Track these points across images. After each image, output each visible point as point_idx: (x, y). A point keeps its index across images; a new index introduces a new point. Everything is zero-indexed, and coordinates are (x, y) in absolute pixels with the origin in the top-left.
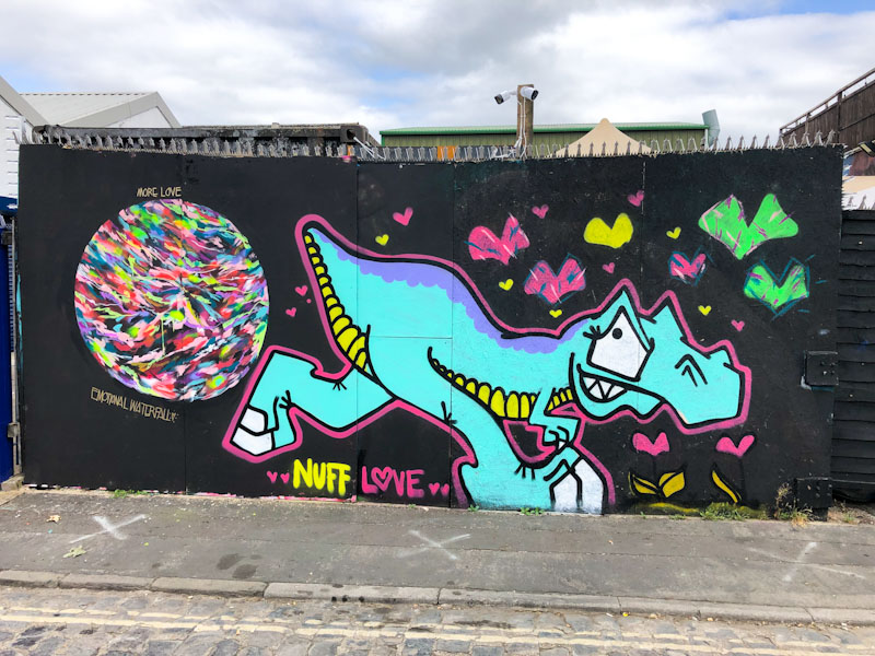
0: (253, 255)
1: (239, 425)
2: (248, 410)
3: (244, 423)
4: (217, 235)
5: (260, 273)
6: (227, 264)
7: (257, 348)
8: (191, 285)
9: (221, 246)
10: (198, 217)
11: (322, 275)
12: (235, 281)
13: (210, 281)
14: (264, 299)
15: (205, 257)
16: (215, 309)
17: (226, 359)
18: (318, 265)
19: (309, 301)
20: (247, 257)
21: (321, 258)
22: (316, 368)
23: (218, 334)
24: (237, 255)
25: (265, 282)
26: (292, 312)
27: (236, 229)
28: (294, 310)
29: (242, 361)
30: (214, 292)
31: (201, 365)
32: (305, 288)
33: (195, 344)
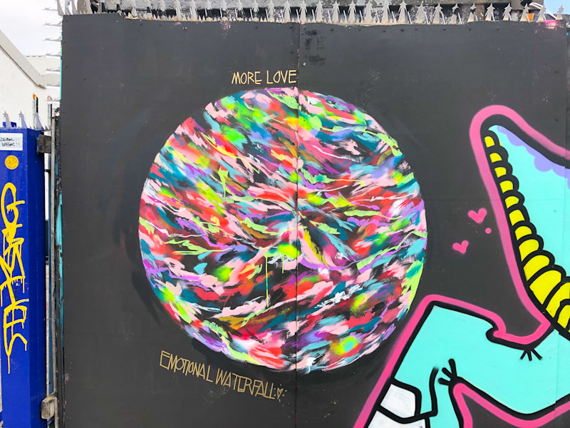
0: (405, 166)
1: (378, 407)
2: (392, 387)
3: (385, 404)
4: (351, 137)
5: (415, 190)
6: (365, 177)
7: (407, 299)
8: (311, 208)
9: (356, 153)
10: (322, 111)
11: (509, 193)
12: (376, 202)
13: (339, 202)
14: (421, 228)
15: (331, 169)
16: (346, 242)
17: (361, 314)
18: (503, 178)
19: (488, 231)
20: (396, 168)
21: (509, 168)
22: (495, 327)
23: (349, 278)
24: (381, 166)
25: (422, 203)
26: (461, 247)
27: (380, 128)
28: (465, 243)
29: (385, 317)
30: (344, 218)
31: (323, 322)
32: (483, 211)
33: (315, 291)
